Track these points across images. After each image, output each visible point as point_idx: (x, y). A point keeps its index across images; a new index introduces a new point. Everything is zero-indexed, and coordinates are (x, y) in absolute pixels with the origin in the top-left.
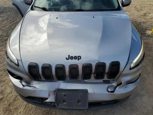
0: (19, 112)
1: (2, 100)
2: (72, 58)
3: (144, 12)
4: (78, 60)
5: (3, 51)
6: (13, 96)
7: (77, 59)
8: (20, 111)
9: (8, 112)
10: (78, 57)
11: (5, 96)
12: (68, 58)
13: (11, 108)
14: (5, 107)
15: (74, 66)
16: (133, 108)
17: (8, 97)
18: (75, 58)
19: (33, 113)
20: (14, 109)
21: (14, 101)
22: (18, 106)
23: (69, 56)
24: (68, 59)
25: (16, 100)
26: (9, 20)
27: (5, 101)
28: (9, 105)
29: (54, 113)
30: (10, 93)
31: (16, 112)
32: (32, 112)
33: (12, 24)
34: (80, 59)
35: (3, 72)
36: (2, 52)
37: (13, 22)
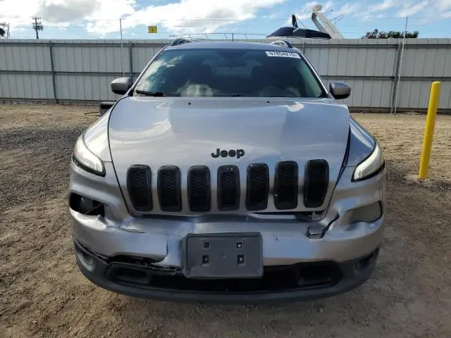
0: (72, 333)
1: (27, 309)
2: (224, 154)
3: (399, 143)
4: (238, 157)
5: (32, 210)
6: (58, 300)
7: (236, 156)
8: (75, 330)
9: (42, 333)
10: (239, 151)
11: (35, 300)
12: (215, 154)
13: (52, 324)
14: (35, 322)
15: (229, 169)
16: (386, 325)
17: (42, 303)
18: (232, 153)
19: (111, 334)
20: (59, 326)
21: (60, 310)
22: (69, 321)
23: (218, 150)
24: (217, 156)
25: (64, 309)
26: (53, 153)
27: (33, 311)
28: (46, 318)
29: (170, 334)
30: (48, 294)
31: (65, 333)
32: (109, 333)
33: (58, 160)
34: (242, 155)
35: (31, 251)
36: (29, 213)
37: (63, 157)
